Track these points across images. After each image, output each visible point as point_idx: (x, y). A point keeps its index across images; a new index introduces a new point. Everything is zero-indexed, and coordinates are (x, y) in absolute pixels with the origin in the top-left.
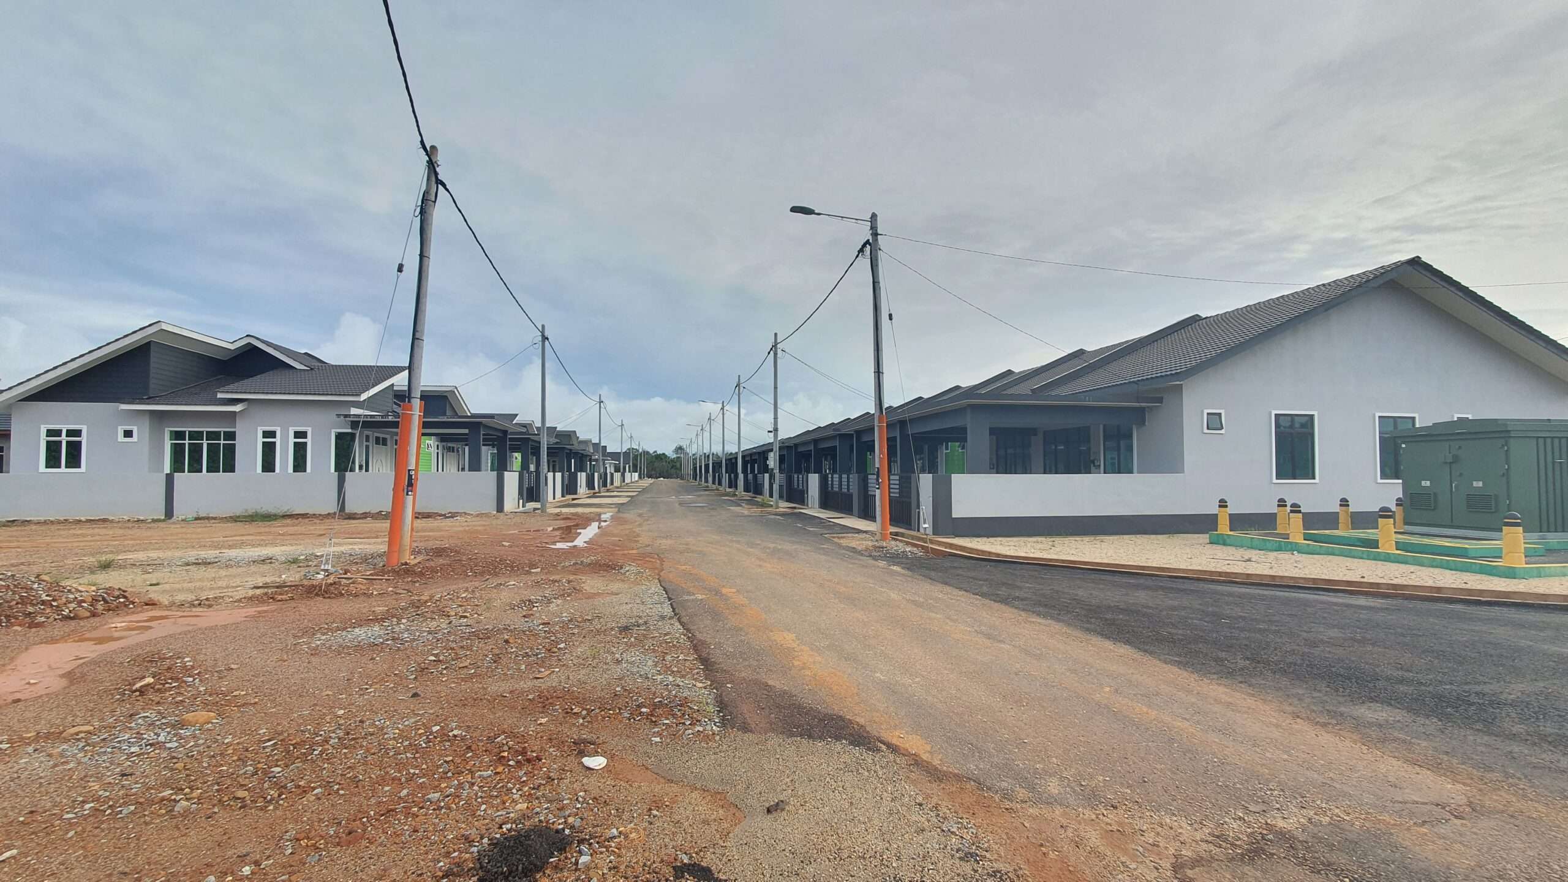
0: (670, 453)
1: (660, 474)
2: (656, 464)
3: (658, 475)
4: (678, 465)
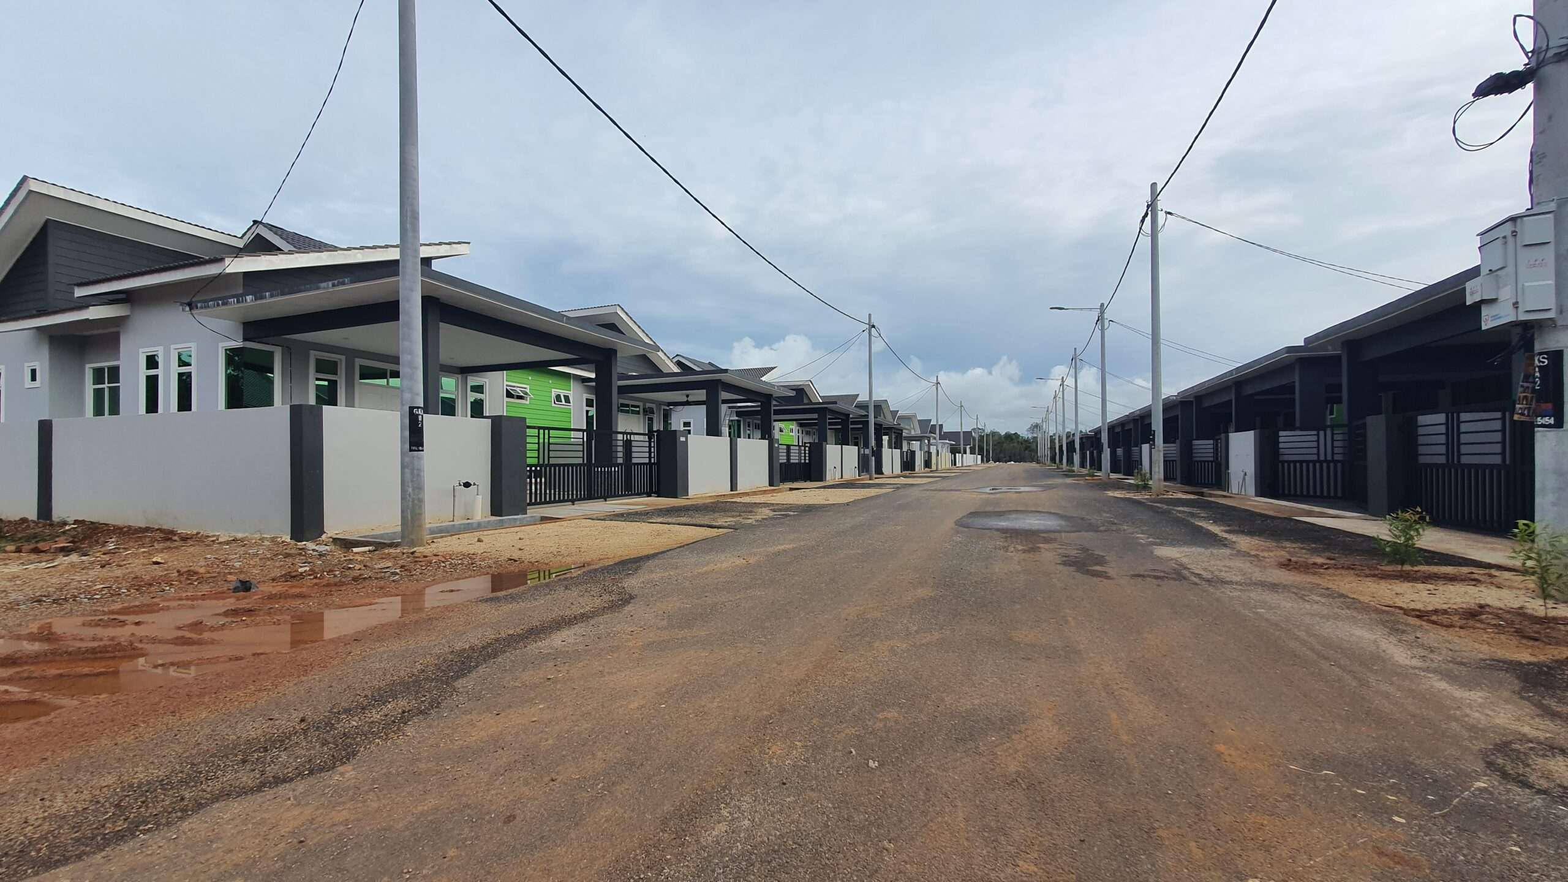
0: (1024, 433)
1: (1010, 457)
2: (1005, 445)
3: (1008, 458)
4: (1034, 446)
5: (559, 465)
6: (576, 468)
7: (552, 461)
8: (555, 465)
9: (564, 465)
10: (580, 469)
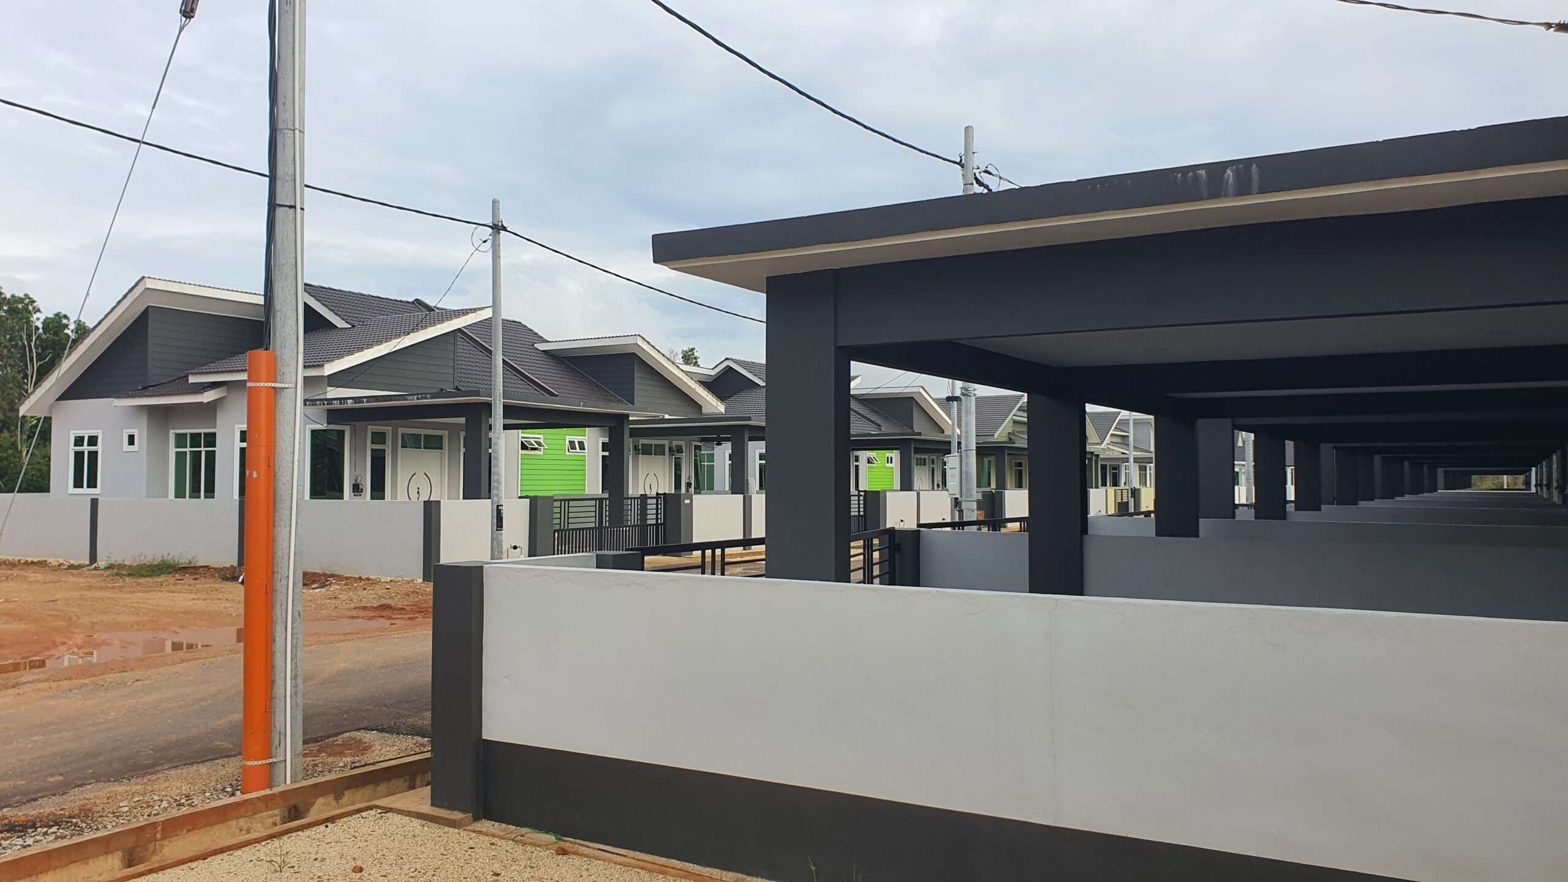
5: (576, 530)
6: (590, 531)
7: (571, 526)
8: (572, 530)
9: (580, 529)
10: (593, 531)
